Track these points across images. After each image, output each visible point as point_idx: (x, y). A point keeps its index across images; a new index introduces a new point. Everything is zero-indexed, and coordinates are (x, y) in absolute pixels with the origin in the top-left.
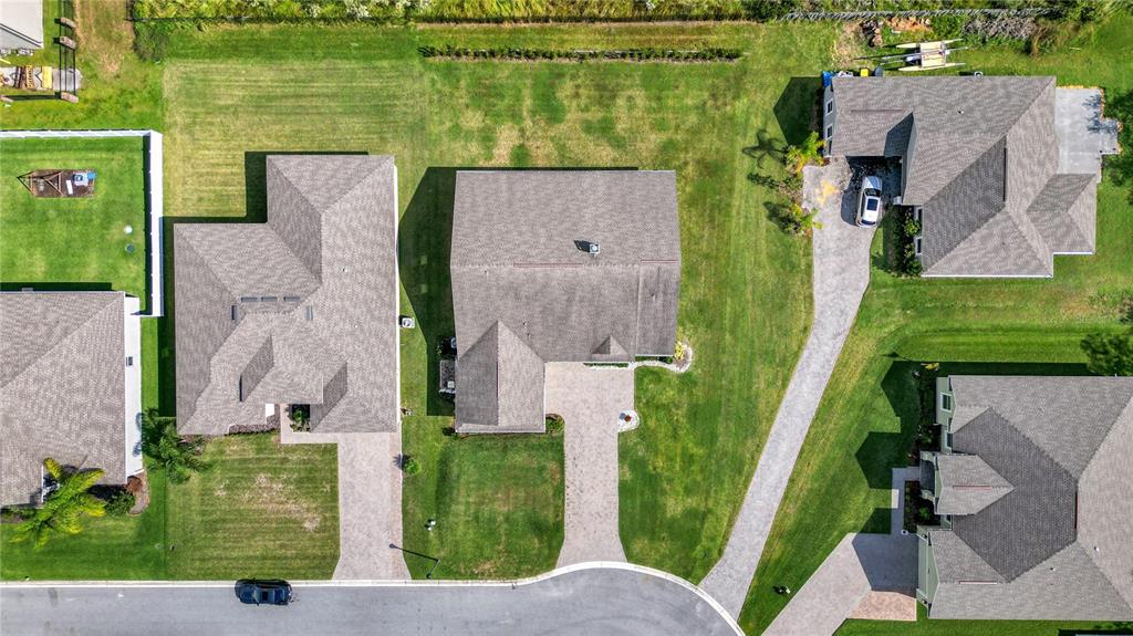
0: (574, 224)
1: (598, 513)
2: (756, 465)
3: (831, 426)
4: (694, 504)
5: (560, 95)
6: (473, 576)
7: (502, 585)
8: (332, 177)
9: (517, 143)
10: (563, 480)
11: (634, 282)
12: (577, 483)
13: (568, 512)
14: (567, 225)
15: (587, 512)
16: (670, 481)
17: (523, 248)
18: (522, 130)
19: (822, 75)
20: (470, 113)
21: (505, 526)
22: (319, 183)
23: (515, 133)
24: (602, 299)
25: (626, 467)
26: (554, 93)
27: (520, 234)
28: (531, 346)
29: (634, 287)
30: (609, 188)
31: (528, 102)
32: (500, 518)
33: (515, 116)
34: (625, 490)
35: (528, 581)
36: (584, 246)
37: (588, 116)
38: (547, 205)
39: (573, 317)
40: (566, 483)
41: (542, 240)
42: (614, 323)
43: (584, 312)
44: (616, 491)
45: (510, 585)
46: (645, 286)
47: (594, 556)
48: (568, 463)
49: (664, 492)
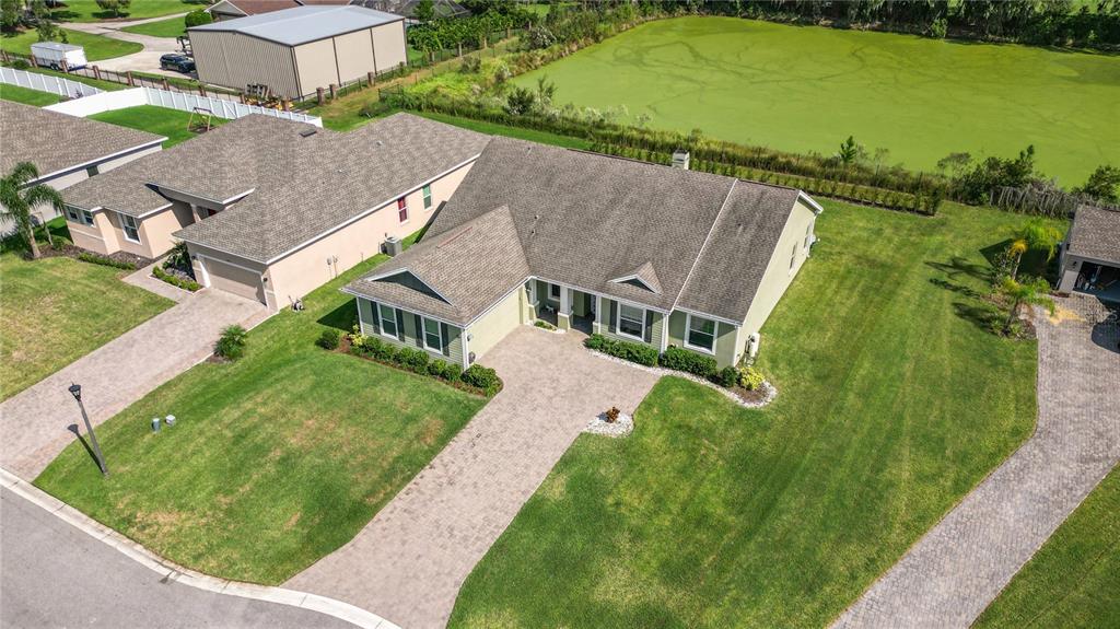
1: (451, 529)
2: (857, 594)
3: (1079, 595)
4: (671, 605)
6: (123, 525)
7: (153, 566)
10: (433, 452)
11: (718, 196)
12: (454, 468)
13: (399, 502)
15: (432, 516)
16: (638, 535)
21: (271, 469)
24: (661, 209)
25: (563, 479)
28: (525, 248)
29: (716, 204)
32: (277, 454)
34: (533, 513)
35: (205, 583)
39: (608, 225)
40: (436, 461)
42: (663, 245)
43: (627, 219)
44: (517, 508)
45: (165, 572)
46: (735, 207)
47: (376, 602)
48: (464, 436)
49: (612, 551)
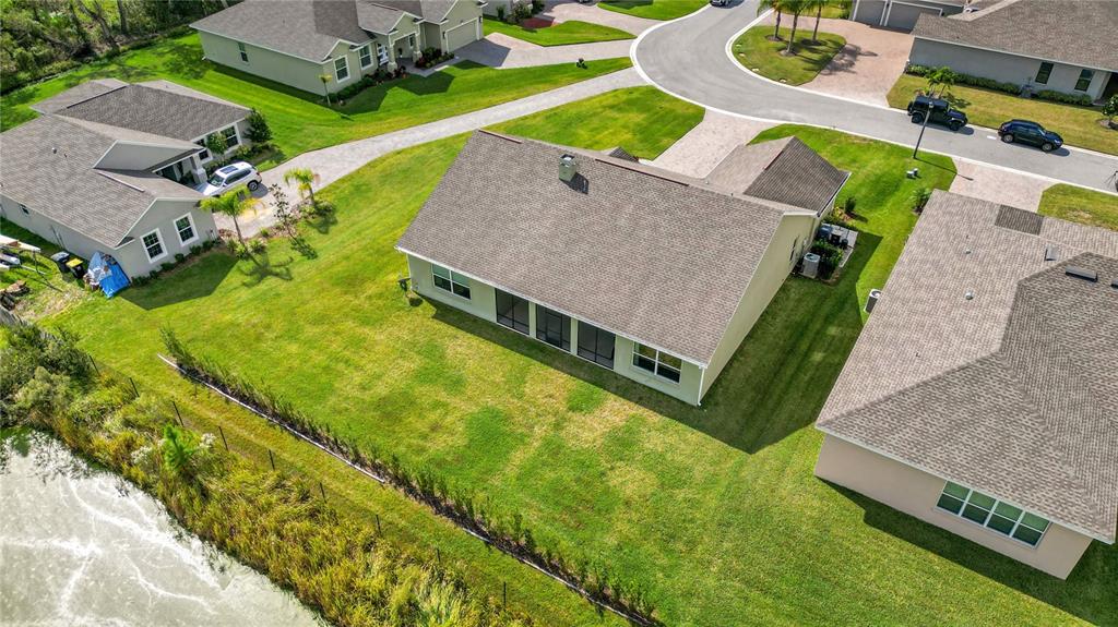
0: (574, 217)
5: (460, 441)
8: (959, 426)
9: (576, 416)
14: (583, 220)
17: (662, 205)
18: (558, 426)
19: (115, 295)
20: (629, 491)
22: (991, 421)
23: (572, 428)
26: (468, 447)
27: (655, 228)
30: (494, 254)
31: (519, 457)
33: (554, 450)
36: (578, 183)
37: (443, 396)
38: (593, 259)
41: (630, 209)
